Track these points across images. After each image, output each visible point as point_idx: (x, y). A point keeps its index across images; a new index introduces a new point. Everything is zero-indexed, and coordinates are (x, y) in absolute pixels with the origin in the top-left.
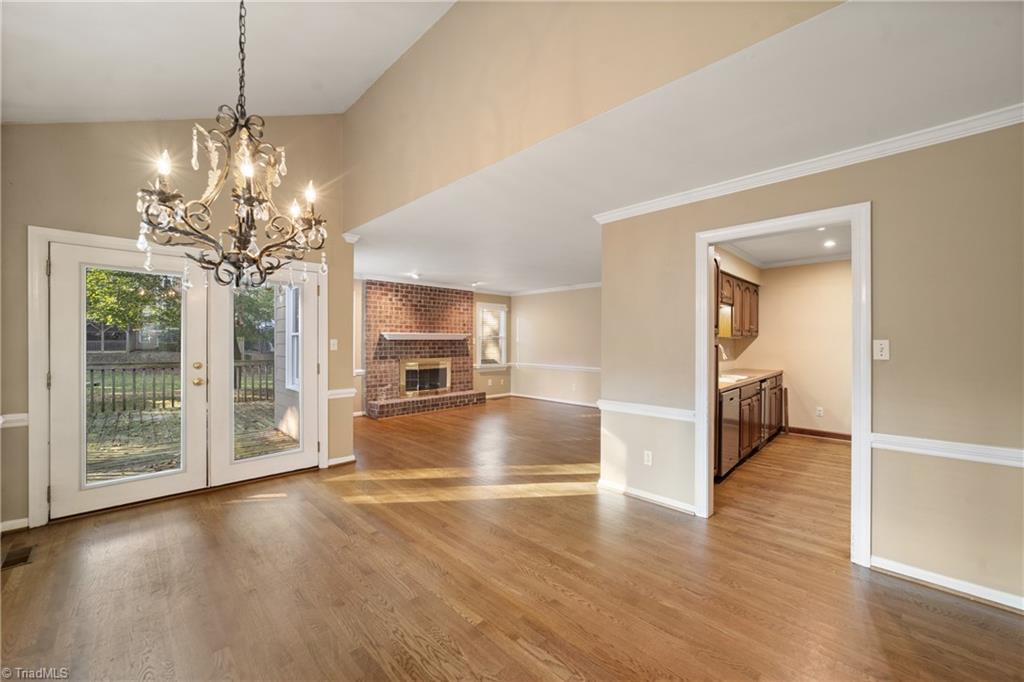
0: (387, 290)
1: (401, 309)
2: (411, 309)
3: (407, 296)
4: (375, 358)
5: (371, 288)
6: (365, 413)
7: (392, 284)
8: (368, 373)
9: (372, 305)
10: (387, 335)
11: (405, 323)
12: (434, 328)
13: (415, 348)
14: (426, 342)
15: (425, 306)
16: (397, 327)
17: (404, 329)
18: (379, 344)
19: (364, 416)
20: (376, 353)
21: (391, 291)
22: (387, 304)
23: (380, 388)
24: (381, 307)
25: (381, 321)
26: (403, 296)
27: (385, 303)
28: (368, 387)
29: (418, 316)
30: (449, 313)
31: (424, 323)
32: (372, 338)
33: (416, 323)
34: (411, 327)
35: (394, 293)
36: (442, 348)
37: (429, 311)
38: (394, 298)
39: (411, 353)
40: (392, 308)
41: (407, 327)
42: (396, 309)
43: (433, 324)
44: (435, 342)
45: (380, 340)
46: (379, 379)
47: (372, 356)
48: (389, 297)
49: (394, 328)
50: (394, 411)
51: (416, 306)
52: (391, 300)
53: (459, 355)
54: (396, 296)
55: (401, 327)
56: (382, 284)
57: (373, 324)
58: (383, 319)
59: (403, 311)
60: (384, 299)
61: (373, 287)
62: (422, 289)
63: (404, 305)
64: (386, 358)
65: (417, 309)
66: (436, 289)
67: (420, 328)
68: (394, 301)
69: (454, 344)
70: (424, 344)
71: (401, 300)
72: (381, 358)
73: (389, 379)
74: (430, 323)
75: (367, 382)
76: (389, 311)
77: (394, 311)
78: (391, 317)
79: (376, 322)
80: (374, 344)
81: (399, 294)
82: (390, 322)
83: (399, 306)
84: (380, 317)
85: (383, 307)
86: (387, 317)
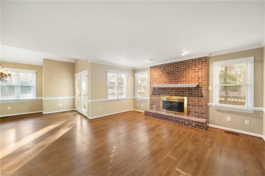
0: (156, 68)
1: (162, 75)
2: (166, 74)
3: (164, 69)
4: (152, 94)
5: (151, 69)
7: (158, 66)
8: (150, 99)
10: (157, 86)
11: (163, 80)
12: (178, 82)
13: (167, 91)
14: (173, 89)
15: (173, 72)
16: (160, 82)
17: (163, 83)
20: (153, 93)
21: (158, 68)
22: (157, 73)
23: (153, 106)
25: (154, 81)
26: (163, 69)
27: (156, 74)
28: (150, 104)
29: (169, 77)
30: (187, 73)
31: (172, 80)
32: (151, 87)
33: (168, 80)
34: (166, 82)
35: (159, 69)
36: (183, 92)
37: (175, 74)
38: (159, 71)
39: (165, 93)
41: (164, 82)
42: (160, 75)
43: (177, 79)
44: (178, 89)
45: (154, 88)
46: (153, 102)
47: (151, 93)
48: (157, 71)
49: (159, 83)
51: (168, 72)
52: (158, 72)
53: (194, 96)
54: (160, 70)
55: (162, 82)
58: (155, 80)
59: (163, 75)
60: (156, 72)
62: (171, 64)
63: (163, 73)
64: (156, 94)
65: (168, 73)
66: (179, 62)
67: (170, 82)
68: (159, 72)
69: (191, 90)
70: (172, 89)
71: (162, 71)
73: (157, 103)
74: (175, 80)
75: (150, 102)
76: (157, 76)
77: (159, 76)
78: (158, 79)
79: (153, 81)
80: (152, 89)
81: (161, 69)
82: (158, 81)
83: (161, 74)
84: (154, 79)
85: (155, 75)
86: (156, 79)
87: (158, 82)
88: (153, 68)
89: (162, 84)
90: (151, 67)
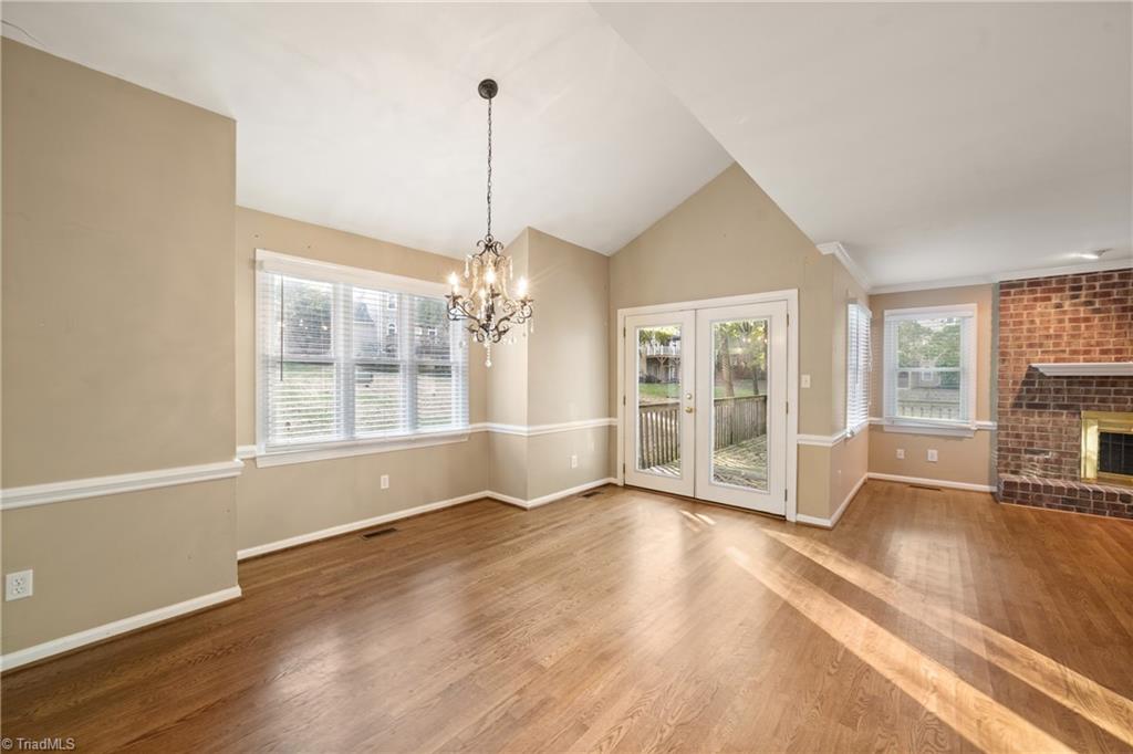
0: (1048, 291)
1: (1087, 320)
2: (1120, 317)
3: (1107, 294)
4: (1017, 405)
5: (1008, 294)
6: (995, 489)
7: (1062, 280)
8: (999, 427)
9: (1010, 321)
10: (1049, 367)
11: (1099, 344)
16: (1074, 352)
18: (1024, 383)
19: (992, 493)
20: (1019, 398)
21: (1060, 290)
23: (1028, 456)
24: (1032, 322)
25: (1031, 346)
26: (1095, 295)
27: (1042, 315)
28: (1000, 450)
32: (1010, 373)
34: (1119, 351)
35: (1069, 293)
38: (1067, 303)
39: (1116, 401)
40: (1061, 321)
41: (1104, 352)
42: (1071, 320)
45: (1028, 376)
46: (1025, 440)
47: (1011, 401)
48: (1054, 301)
49: (1066, 356)
50: (1040, 498)
52: (1059, 306)
54: (1075, 297)
55: (1087, 352)
56: (1034, 283)
57: (1012, 351)
58: (1036, 341)
59: (1096, 321)
60: (1039, 307)
61: (1013, 291)
63: (1097, 311)
64: (1045, 407)
68: (1068, 307)
71: (1089, 303)
72: (1030, 406)
73: (1052, 444)
75: (1000, 442)
76: (1054, 325)
77: (1067, 324)
78: (1058, 336)
79: (1020, 347)
80: (1015, 383)
81: (1084, 292)
82: (1056, 345)
83: (1082, 315)
84: (1029, 338)
85: (1037, 320)
86: (1047, 337)
87: (1064, 351)
88: (1025, 288)
89: (1085, 360)
90: (1006, 288)
